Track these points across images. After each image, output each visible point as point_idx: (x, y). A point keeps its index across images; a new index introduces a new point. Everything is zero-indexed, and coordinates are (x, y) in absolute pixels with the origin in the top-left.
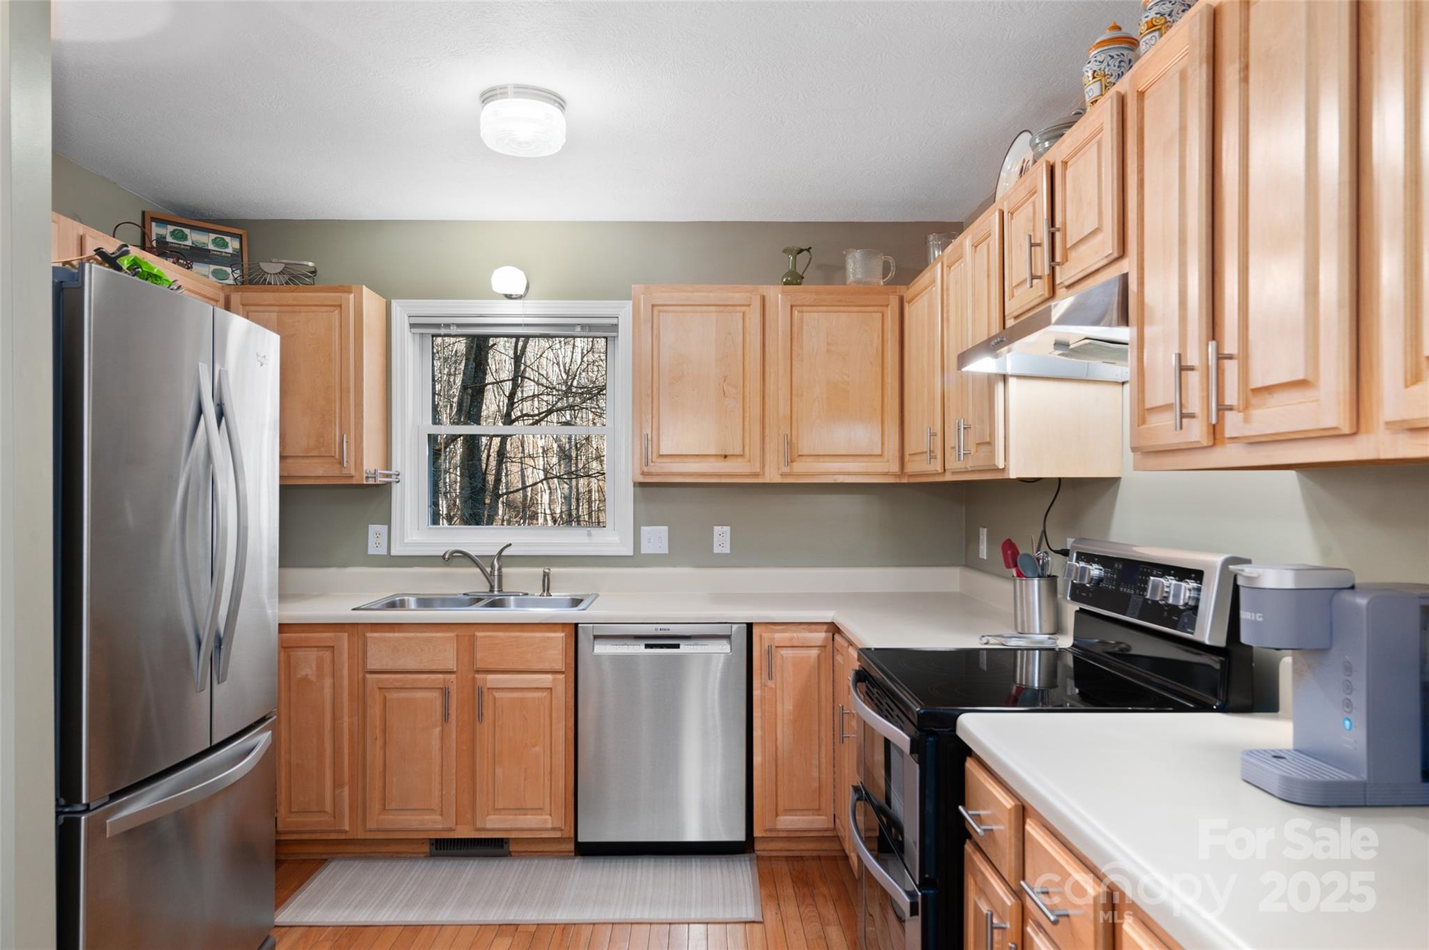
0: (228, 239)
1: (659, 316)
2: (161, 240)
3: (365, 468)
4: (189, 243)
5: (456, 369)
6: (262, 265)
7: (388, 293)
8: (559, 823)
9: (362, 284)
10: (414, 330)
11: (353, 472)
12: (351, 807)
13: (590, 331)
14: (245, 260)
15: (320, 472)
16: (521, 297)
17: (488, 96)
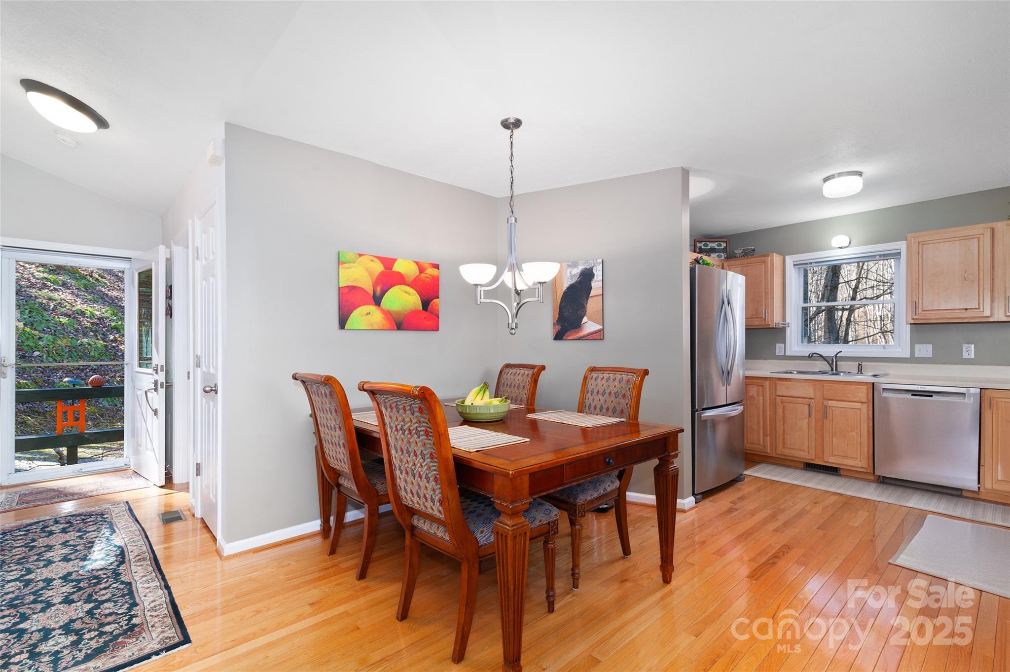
0: (722, 243)
1: (923, 247)
2: (700, 248)
3: (775, 321)
4: (709, 247)
5: (821, 277)
6: (735, 251)
7: (783, 254)
8: (865, 465)
9: (773, 252)
10: (795, 267)
11: (770, 323)
12: (770, 444)
13: (884, 257)
14: (728, 250)
15: (757, 323)
16: (847, 247)
17: (826, 180)
